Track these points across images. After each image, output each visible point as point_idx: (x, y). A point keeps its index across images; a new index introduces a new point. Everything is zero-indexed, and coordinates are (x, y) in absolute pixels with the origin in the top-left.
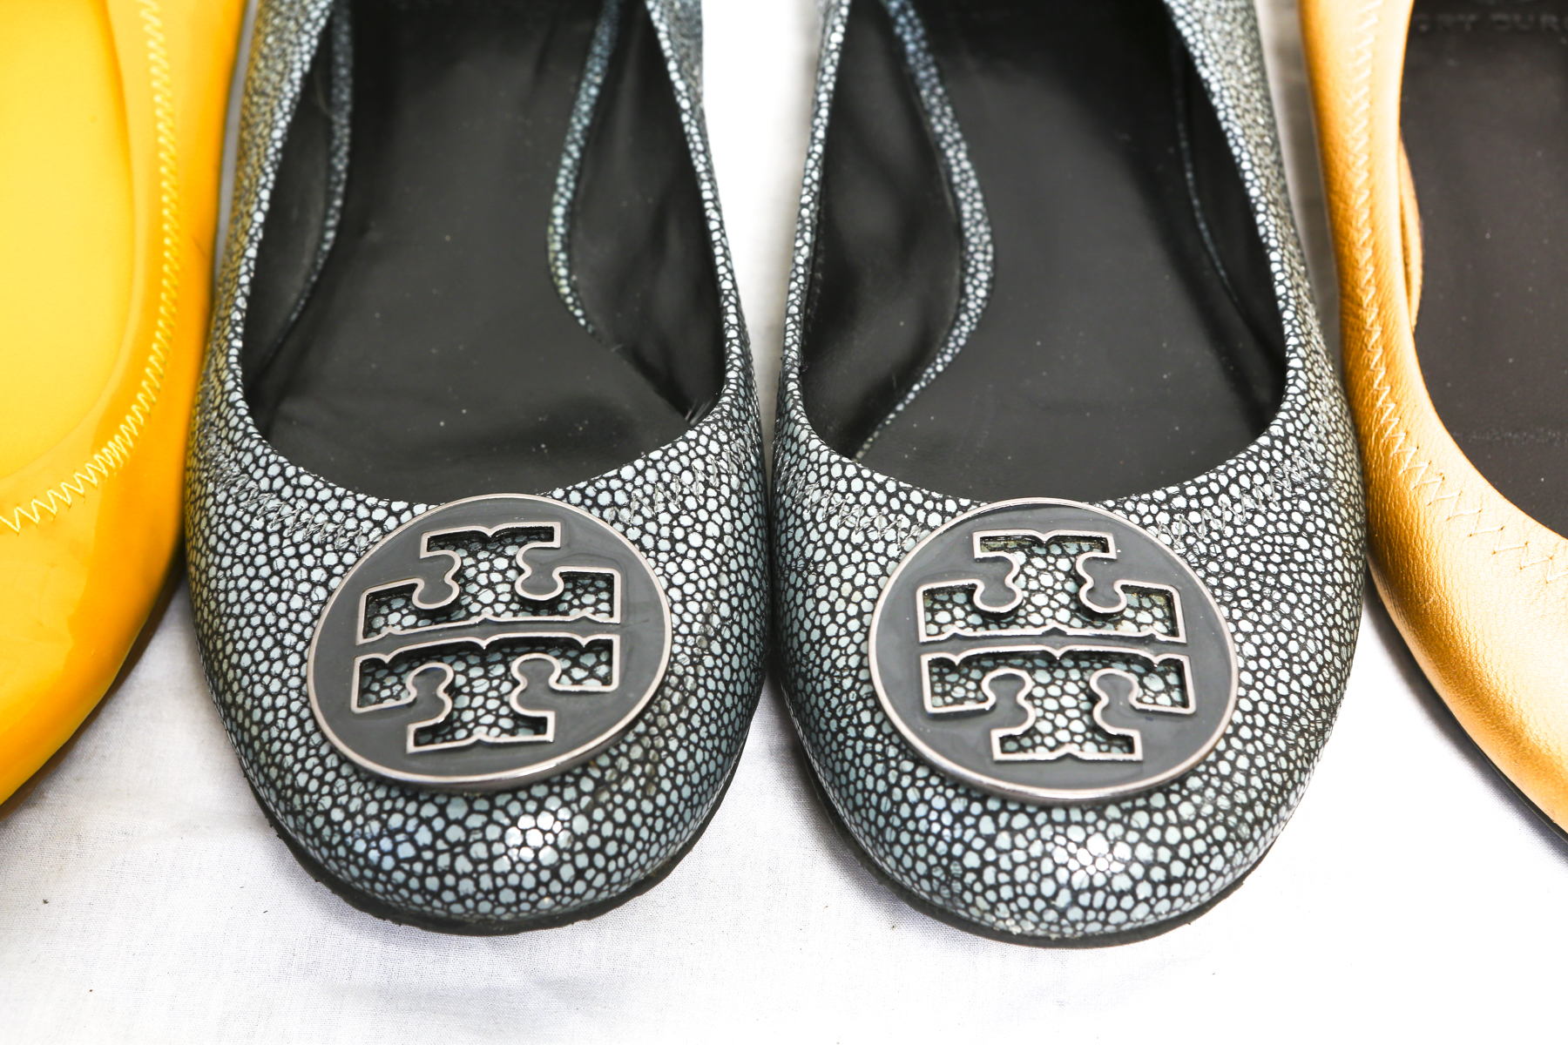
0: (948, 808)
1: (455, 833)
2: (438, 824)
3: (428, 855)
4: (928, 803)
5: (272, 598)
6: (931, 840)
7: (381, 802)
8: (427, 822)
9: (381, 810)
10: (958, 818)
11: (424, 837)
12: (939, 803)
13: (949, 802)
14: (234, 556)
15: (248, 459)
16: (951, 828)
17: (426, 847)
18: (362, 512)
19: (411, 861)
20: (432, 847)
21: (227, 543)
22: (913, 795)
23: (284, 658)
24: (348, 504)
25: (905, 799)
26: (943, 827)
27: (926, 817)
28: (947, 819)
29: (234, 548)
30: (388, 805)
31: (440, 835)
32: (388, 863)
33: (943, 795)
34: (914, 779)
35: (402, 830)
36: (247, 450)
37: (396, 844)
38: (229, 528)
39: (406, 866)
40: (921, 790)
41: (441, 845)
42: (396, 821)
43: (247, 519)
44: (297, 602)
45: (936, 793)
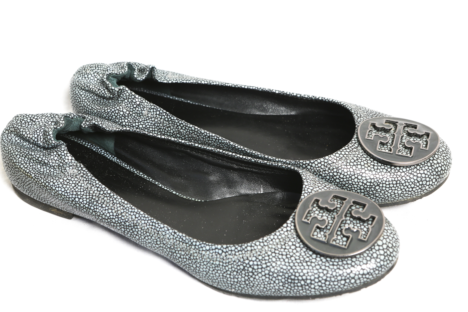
0: (428, 166)
1: (385, 246)
2: (381, 248)
3: (386, 254)
4: (425, 169)
5: (293, 258)
6: (432, 174)
7: (368, 256)
8: (379, 249)
9: (370, 257)
10: (431, 166)
11: (382, 252)
12: (426, 168)
13: (427, 166)
14: (274, 262)
15: (249, 248)
16: (432, 168)
17: (384, 253)
18: (282, 232)
19: (385, 258)
20: (385, 252)
21: (269, 262)
22: (422, 172)
23: (311, 262)
24: (278, 234)
25: (421, 174)
26: (431, 170)
27: (428, 172)
28: (430, 168)
29: (272, 261)
30: (370, 255)
31: (383, 249)
32: (382, 263)
33: (425, 166)
34: (419, 170)
35: (378, 255)
36: (246, 247)
37: (380, 258)
38: (265, 260)
39: (385, 260)
40: (422, 169)
41: (385, 250)
42: (375, 255)
43: (266, 255)
44: (298, 254)
45: (424, 167)
